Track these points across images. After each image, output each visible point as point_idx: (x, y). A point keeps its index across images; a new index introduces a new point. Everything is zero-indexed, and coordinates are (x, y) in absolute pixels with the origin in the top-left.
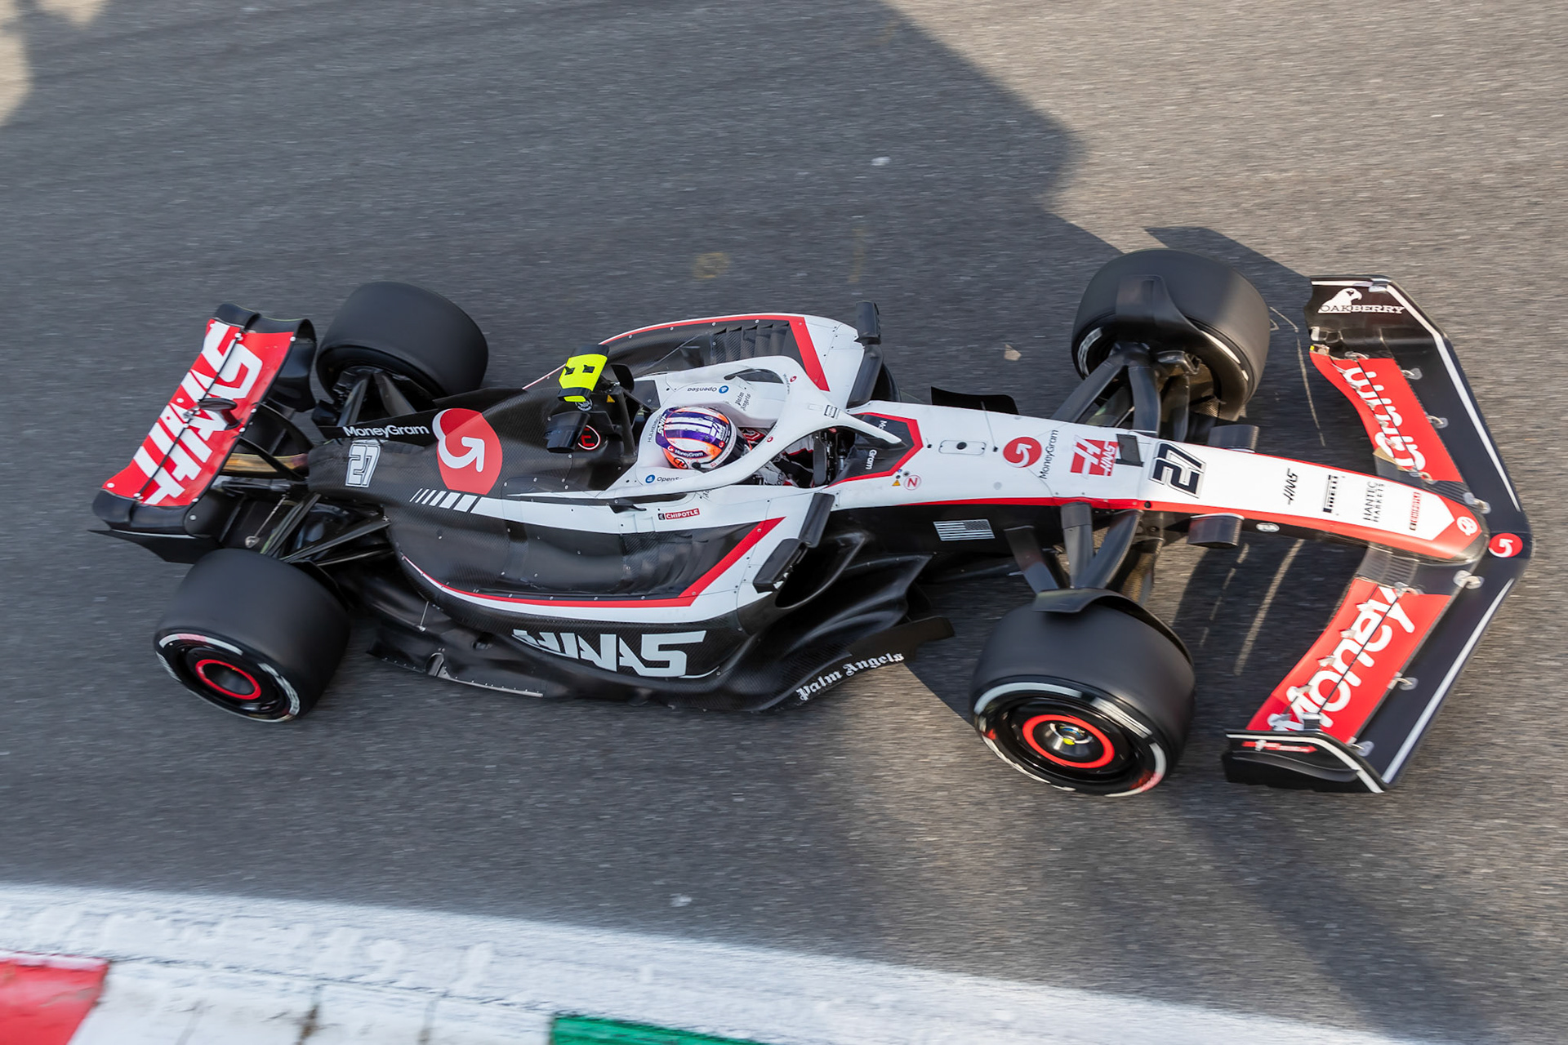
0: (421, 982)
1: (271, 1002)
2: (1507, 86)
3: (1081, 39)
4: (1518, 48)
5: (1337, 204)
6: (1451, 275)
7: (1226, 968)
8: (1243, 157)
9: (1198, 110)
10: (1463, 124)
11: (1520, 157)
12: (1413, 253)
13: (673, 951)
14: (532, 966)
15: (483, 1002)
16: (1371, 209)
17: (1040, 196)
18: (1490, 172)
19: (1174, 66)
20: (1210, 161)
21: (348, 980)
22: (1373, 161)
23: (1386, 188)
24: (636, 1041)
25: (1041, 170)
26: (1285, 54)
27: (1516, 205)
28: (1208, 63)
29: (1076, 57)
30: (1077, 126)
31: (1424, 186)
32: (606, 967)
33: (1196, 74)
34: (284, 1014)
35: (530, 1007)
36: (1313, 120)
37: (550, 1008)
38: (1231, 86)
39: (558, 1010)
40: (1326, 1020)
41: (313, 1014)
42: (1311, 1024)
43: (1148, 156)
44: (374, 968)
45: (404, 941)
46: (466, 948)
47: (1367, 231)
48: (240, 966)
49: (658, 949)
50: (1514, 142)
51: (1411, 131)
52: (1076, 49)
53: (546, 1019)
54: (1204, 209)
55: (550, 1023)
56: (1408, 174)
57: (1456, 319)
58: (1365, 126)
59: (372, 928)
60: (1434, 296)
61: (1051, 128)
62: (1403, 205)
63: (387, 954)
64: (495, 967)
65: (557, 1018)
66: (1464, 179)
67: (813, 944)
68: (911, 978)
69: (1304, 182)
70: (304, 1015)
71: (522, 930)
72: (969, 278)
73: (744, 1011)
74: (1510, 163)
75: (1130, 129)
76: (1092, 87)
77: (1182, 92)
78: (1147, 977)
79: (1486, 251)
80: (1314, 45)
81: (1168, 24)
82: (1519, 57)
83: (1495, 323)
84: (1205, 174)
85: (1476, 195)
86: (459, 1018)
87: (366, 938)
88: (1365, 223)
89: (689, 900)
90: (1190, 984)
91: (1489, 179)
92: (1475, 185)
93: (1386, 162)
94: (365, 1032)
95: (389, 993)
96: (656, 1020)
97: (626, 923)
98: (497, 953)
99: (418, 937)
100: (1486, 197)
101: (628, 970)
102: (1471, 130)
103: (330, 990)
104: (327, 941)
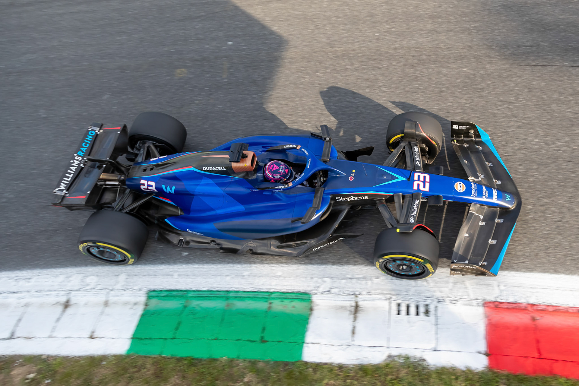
0: (104, 287)
1: (52, 299)
2: (393, 28)
3: (285, 11)
4: (395, 18)
5: (354, 57)
6: (382, 75)
7: (336, 254)
8: (329, 44)
9: (317, 31)
10: (383, 37)
11: (397, 46)
12: (373, 70)
13: (183, 268)
14: (140, 278)
15: (125, 290)
16: (362, 58)
17: (276, 54)
18: (390, 49)
19: (310, 19)
20: (321, 45)
21: (79, 290)
22: (362, 46)
23: (365, 53)
24: (174, 295)
25: (276, 46)
26: (338, 17)
27: (397, 57)
28: (318, 19)
29: (284, 16)
30: (285, 35)
31: (375, 52)
32: (164, 275)
33: (316, 22)
34: (58, 303)
35: (140, 290)
36: (346, 35)
37: (146, 289)
38: (325, 25)
39: (149, 289)
40: (361, 264)
41: (68, 302)
42: (357, 265)
43: (304, 43)
44: (87, 285)
45: (97, 276)
46: (118, 275)
47: (361, 64)
48: (41, 290)
49: (179, 268)
50: (396, 42)
51: (371, 38)
52: (283, 14)
53: (145, 292)
54: (320, 58)
55: (147, 294)
56: (371, 49)
57: (384, 86)
58: (360, 37)
59: (86, 273)
60: (379, 80)
61: (277, 35)
62: (370, 57)
63: (92, 280)
64: (128, 280)
65: (149, 292)
66: (384, 51)
67: (225, 261)
68: (254, 267)
69: (345, 51)
70: (65, 302)
71: (136, 268)
72: (258, 76)
73: (206, 282)
74: (395, 47)
75: (299, 36)
76: (288, 24)
77: (312, 26)
78: (316, 259)
79: (391, 69)
80: (345, 15)
81: (308, 8)
82: (395, 20)
83: (393, 87)
84: (320, 48)
85: (388, 55)
86: (117, 296)
87: (85, 276)
88: (362, 62)
89: (187, 253)
90: (327, 259)
91: (390, 51)
92: (387, 52)
93: (365, 46)
94: (86, 304)
95: (93, 292)
96: (180, 288)
97: (168, 262)
98: (129, 276)
99: (102, 274)
100: (390, 55)
101: (170, 275)
102: (386, 38)
103: (73, 293)
104: (71, 279)
